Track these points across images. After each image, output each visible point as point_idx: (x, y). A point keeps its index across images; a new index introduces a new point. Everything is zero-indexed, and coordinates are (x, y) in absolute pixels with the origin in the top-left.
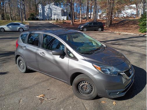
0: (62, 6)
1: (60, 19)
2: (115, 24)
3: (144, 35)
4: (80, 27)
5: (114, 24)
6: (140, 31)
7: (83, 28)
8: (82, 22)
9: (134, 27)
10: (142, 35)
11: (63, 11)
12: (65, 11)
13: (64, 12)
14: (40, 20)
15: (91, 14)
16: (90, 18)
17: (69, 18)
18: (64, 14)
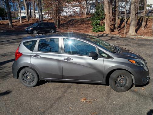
2: (64, 24)
3: (103, 34)
4: (28, 29)
5: (62, 24)
6: (94, 31)
7: (32, 30)
8: (22, 22)
9: (84, 26)
10: (101, 35)
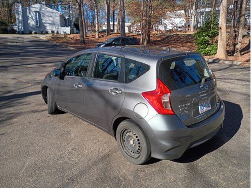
0: (60, 10)
1: (58, 32)
2: (156, 41)
4: (98, 46)
5: (154, 42)
8: (99, 37)
11: (62, 17)
12: (67, 18)
13: (65, 19)
14: (19, 33)
15: (114, 24)
16: (113, 31)
17: (75, 29)
18: (65, 22)
